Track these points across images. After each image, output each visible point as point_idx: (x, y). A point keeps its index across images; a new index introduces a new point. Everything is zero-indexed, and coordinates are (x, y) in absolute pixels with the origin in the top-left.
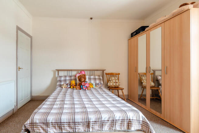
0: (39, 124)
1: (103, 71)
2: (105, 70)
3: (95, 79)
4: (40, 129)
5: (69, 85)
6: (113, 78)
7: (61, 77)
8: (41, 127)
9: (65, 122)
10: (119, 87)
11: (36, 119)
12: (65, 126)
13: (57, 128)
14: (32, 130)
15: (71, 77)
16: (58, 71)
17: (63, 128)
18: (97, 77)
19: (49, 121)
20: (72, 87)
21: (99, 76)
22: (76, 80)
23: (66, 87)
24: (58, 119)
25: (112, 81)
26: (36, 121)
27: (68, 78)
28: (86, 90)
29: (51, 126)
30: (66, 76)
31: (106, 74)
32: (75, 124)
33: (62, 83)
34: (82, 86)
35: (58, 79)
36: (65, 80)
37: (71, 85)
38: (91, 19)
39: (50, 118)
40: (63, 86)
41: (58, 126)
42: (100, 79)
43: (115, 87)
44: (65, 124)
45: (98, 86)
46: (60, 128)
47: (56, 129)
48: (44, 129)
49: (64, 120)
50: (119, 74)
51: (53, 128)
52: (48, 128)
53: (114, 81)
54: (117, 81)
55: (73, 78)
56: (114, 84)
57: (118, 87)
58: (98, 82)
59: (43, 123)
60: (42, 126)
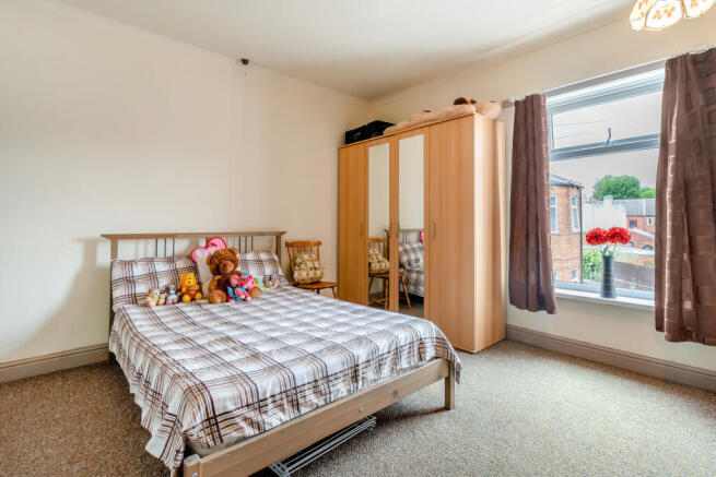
0: (236, 413)
1: (279, 236)
2: (284, 233)
3: (260, 262)
4: (242, 428)
5: (173, 292)
6: (306, 257)
7: (129, 263)
8: (245, 419)
9: (306, 382)
10: (322, 280)
11: (225, 399)
12: (307, 393)
13: (286, 407)
14: (214, 440)
15: (171, 260)
16: (114, 239)
17: (301, 401)
18: (263, 256)
19: (265, 392)
20: (187, 298)
21: (268, 252)
22: (194, 269)
23: (162, 301)
24: (287, 382)
25: (303, 266)
26: (225, 407)
27: (161, 267)
28: (249, 298)
29: (270, 406)
30: (150, 261)
31: (287, 245)
32: (328, 382)
33: (141, 289)
34: (230, 290)
35: (118, 273)
36: (152, 277)
37: (184, 290)
38: (245, 62)
39: (264, 383)
40: (149, 299)
41: (288, 402)
42: (272, 261)
43: (312, 283)
44: (306, 387)
45: (271, 283)
46: (296, 405)
47: (283, 410)
48: (251, 423)
49: (303, 378)
50: (319, 244)
51: (276, 410)
52: (264, 416)
53: (310, 265)
54: (317, 264)
55: (180, 264)
56: (311, 274)
57: (318, 282)
58: (268, 270)
59: (248, 405)
60: (248, 415)
